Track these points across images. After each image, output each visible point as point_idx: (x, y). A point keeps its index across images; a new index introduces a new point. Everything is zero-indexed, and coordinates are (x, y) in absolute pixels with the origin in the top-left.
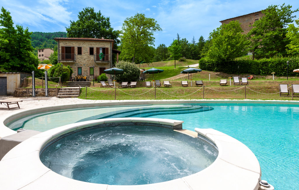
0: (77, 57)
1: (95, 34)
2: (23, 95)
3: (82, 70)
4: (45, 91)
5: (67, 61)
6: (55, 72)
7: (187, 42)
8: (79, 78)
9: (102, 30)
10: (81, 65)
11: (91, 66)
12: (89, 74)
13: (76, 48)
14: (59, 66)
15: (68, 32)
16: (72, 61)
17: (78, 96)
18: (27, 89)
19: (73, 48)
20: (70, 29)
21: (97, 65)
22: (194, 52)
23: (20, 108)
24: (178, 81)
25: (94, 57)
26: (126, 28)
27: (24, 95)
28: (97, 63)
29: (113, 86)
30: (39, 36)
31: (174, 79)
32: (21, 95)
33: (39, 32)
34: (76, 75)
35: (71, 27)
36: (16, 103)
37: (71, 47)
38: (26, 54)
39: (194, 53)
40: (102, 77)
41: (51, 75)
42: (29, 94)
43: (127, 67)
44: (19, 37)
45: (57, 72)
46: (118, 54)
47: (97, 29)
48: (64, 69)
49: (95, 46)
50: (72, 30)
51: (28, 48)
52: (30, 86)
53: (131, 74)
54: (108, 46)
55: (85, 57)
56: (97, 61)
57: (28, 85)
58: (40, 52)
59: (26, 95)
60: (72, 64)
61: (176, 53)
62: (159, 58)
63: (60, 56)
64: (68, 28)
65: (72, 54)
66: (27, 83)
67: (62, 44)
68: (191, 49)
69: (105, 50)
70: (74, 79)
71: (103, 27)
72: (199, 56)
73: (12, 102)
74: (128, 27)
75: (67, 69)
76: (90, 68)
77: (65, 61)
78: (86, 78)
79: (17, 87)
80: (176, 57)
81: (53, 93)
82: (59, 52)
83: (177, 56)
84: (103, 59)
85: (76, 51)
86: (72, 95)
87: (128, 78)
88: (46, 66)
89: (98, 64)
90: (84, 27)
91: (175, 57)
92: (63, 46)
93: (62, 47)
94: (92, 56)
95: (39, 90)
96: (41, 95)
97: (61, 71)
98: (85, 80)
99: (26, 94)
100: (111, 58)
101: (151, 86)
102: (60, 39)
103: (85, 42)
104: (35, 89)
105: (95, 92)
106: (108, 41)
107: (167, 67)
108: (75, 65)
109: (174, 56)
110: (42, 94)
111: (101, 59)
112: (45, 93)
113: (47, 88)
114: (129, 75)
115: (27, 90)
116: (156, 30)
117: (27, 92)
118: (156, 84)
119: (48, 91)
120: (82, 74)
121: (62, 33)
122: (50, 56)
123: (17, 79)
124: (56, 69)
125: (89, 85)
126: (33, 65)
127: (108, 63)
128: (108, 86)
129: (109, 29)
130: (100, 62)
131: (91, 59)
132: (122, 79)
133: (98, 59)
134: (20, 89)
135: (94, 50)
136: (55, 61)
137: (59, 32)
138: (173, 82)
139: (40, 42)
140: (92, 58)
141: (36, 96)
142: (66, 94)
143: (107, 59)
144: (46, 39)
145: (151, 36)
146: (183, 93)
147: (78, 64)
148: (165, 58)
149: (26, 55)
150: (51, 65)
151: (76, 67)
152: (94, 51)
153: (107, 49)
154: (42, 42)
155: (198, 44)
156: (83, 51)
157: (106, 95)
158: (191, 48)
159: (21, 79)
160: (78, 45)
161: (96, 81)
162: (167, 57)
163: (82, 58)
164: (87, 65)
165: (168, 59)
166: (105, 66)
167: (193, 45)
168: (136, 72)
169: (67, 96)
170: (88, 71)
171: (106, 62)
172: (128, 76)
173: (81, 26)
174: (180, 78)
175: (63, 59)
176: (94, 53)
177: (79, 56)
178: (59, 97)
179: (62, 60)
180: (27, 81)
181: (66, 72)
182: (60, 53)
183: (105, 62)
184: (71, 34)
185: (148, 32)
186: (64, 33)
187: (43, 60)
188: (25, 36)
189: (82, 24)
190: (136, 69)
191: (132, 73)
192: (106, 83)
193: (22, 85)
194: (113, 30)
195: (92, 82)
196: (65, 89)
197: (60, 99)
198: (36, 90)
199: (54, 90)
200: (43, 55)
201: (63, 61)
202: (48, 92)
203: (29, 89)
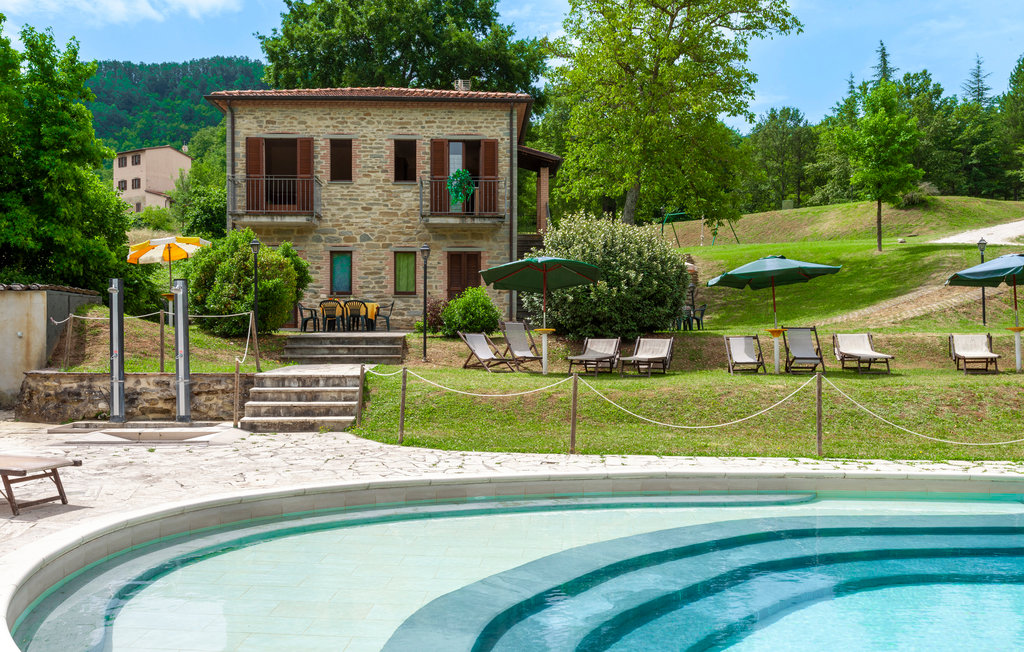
0: (329, 194)
1: (415, 63)
2: (65, 412)
3: (355, 269)
4: (177, 388)
5: (278, 220)
6: (217, 280)
7: (938, 92)
8: (338, 312)
9: (454, 40)
10: (348, 239)
11: (402, 243)
12: (391, 289)
13: (323, 143)
14: (237, 249)
15: (273, 56)
16: (302, 220)
17: (354, 422)
18: (81, 377)
19: (309, 143)
20: (284, 43)
21: (435, 238)
22: (978, 152)
23: (71, 500)
24: (919, 335)
25: (421, 194)
26: (586, 23)
27: (70, 409)
28: (434, 228)
29: (532, 359)
30: (119, 81)
31: (886, 322)
32: (53, 412)
33: (115, 62)
34: (324, 296)
35: (287, 33)
36: (46, 475)
37: (294, 141)
38: (69, 180)
39: (977, 156)
40: (467, 309)
41: (198, 296)
42: (91, 406)
43: (609, 249)
44: (36, 91)
45: (227, 279)
46: (545, 172)
47: (423, 36)
48: (263, 266)
49: (426, 128)
50: (292, 46)
51: (78, 147)
52: (97, 361)
53: (638, 292)
54: (495, 128)
55: (371, 193)
56: (432, 215)
57: (84, 356)
58: (126, 165)
59: (77, 411)
60: (302, 232)
61: (885, 163)
62: (763, 187)
63: (238, 191)
64: (269, 34)
65: (300, 178)
66: (81, 344)
67: (250, 126)
68: (964, 135)
69: (477, 153)
70: (314, 318)
71: (459, 26)
72: (1009, 173)
73: (32, 471)
74: (599, 18)
75: (281, 266)
76: (395, 253)
77: (264, 220)
78: (377, 315)
79: (28, 365)
80: (884, 187)
81: (217, 401)
82: (233, 172)
83: (890, 180)
84: (469, 207)
85: (322, 164)
86: (319, 415)
87: (616, 316)
88: (169, 247)
89: (439, 232)
90: (358, 27)
91: (879, 185)
92: (254, 134)
93: (251, 143)
94: (407, 188)
95: (144, 384)
96: (153, 411)
97: (248, 273)
98: (371, 326)
99: (79, 406)
100: (511, 197)
101: (761, 364)
102: (240, 98)
103: (370, 110)
104: (123, 376)
105: (444, 400)
106: (494, 101)
107: (826, 244)
108: (319, 240)
109: (872, 181)
110: (161, 405)
111: (457, 206)
112: (173, 400)
113: (187, 375)
114: (624, 300)
115: (85, 383)
116: (764, 28)
117: (84, 392)
118: (794, 353)
119: (189, 387)
120: (355, 287)
121: (229, 60)
122: (172, 189)
123: (29, 323)
124: (225, 265)
125: (396, 352)
126: (101, 240)
127: (495, 229)
128: (503, 361)
129: (489, 31)
130: (452, 221)
131: (404, 206)
132: (583, 323)
133: (439, 205)
134: (47, 377)
135: (419, 154)
136: (205, 213)
137: (217, 59)
138: (889, 341)
139: (123, 114)
140: (410, 197)
141: (128, 417)
142: (289, 411)
143: (491, 204)
144: (153, 97)
145: (735, 64)
146: (979, 419)
147: (333, 232)
148: (800, 189)
149: (69, 187)
150: (197, 244)
151: (322, 249)
152: (419, 162)
153: (492, 145)
154: (130, 111)
155: (1004, 100)
156: (360, 160)
157: (510, 421)
158: (959, 130)
159: (48, 320)
160: (330, 130)
161: (435, 331)
162: (809, 181)
163: (353, 200)
164: (379, 239)
165: (818, 196)
166: (477, 243)
167: (971, 111)
168: (663, 279)
169: (295, 423)
170: (383, 274)
171: (487, 221)
172: (621, 305)
173: (338, 21)
174: (927, 316)
175: (253, 207)
176: (419, 173)
177: (338, 189)
178: (252, 428)
179: (247, 214)
180: (81, 329)
181: (277, 280)
182: (241, 174)
183: (477, 221)
184: (288, 65)
185: (717, 42)
186: (239, 60)
187: (138, 206)
188: (63, 86)
189: (345, 12)
190: (663, 263)
191: (641, 284)
192: (496, 341)
193: (55, 355)
194: (513, 40)
195: (414, 339)
196: (281, 381)
197: (256, 437)
198: (130, 384)
199: (219, 382)
200: (136, 183)
201: (253, 220)
202: (191, 395)
203: (92, 377)
